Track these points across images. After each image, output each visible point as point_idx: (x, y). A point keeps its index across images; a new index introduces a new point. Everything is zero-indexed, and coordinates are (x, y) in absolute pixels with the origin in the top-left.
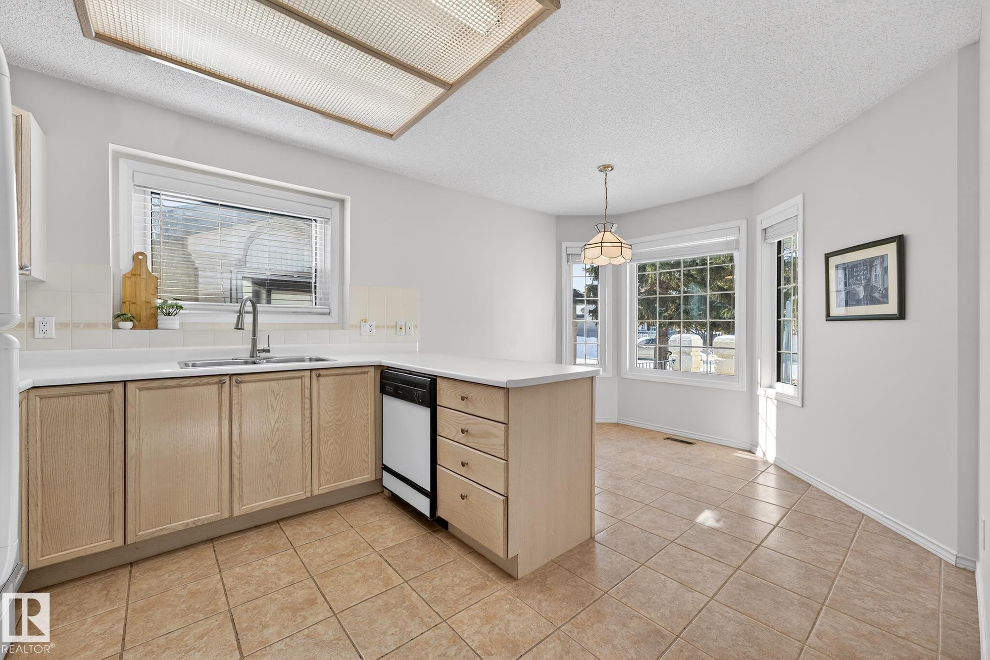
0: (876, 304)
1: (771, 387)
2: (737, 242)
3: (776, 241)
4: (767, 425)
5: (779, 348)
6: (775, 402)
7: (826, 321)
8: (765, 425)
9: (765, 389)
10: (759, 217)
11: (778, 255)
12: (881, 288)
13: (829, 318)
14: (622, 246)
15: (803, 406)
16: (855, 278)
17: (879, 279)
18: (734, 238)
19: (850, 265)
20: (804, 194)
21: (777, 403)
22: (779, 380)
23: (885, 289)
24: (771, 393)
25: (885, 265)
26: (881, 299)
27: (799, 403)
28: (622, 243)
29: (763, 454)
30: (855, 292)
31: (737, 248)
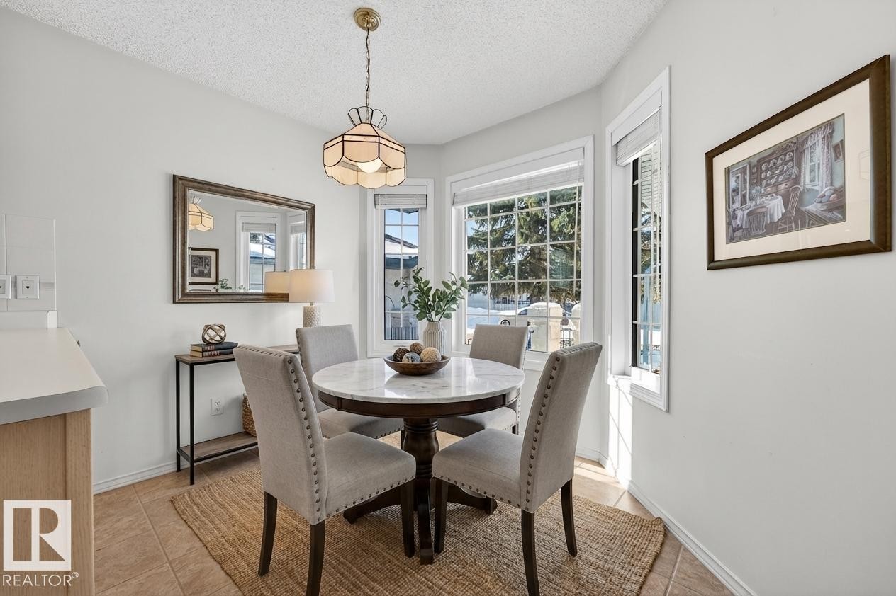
0: (811, 225)
1: (624, 374)
2: (582, 168)
3: (631, 160)
4: (619, 432)
5: (635, 317)
6: (630, 398)
7: (708, 270)
8: (617, 431)
9: (617, 377)
10: (609, 129)
11: (633, 182)
12: (826, 190)
13: (713, 264)
14: (379, 143)
15: (668, 411)
16: (764, 183)
17: (822, 173)
18: (576, 165)
19: (754, 161)
20: (670, 67)
21: (633, 401)
22: (634, 363)
23: (835, 191)
24: (625, 383)
25: (836, 140)
26: (829, 215)
27: (662, 405)
28: (379, 136)
29: (614, 471)
30: (763, 210)
31: (582, 178)
